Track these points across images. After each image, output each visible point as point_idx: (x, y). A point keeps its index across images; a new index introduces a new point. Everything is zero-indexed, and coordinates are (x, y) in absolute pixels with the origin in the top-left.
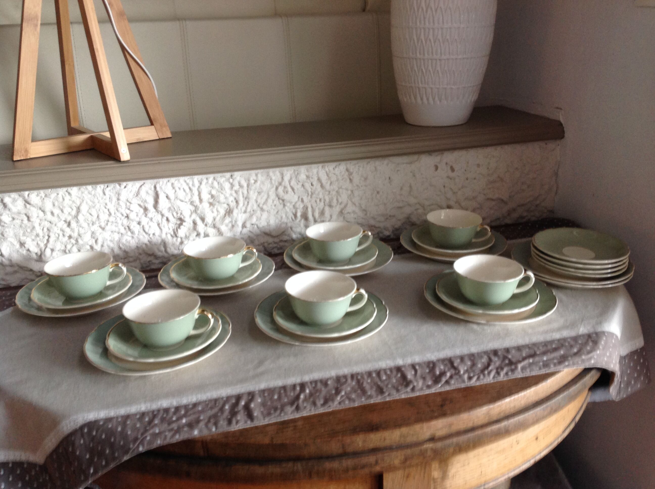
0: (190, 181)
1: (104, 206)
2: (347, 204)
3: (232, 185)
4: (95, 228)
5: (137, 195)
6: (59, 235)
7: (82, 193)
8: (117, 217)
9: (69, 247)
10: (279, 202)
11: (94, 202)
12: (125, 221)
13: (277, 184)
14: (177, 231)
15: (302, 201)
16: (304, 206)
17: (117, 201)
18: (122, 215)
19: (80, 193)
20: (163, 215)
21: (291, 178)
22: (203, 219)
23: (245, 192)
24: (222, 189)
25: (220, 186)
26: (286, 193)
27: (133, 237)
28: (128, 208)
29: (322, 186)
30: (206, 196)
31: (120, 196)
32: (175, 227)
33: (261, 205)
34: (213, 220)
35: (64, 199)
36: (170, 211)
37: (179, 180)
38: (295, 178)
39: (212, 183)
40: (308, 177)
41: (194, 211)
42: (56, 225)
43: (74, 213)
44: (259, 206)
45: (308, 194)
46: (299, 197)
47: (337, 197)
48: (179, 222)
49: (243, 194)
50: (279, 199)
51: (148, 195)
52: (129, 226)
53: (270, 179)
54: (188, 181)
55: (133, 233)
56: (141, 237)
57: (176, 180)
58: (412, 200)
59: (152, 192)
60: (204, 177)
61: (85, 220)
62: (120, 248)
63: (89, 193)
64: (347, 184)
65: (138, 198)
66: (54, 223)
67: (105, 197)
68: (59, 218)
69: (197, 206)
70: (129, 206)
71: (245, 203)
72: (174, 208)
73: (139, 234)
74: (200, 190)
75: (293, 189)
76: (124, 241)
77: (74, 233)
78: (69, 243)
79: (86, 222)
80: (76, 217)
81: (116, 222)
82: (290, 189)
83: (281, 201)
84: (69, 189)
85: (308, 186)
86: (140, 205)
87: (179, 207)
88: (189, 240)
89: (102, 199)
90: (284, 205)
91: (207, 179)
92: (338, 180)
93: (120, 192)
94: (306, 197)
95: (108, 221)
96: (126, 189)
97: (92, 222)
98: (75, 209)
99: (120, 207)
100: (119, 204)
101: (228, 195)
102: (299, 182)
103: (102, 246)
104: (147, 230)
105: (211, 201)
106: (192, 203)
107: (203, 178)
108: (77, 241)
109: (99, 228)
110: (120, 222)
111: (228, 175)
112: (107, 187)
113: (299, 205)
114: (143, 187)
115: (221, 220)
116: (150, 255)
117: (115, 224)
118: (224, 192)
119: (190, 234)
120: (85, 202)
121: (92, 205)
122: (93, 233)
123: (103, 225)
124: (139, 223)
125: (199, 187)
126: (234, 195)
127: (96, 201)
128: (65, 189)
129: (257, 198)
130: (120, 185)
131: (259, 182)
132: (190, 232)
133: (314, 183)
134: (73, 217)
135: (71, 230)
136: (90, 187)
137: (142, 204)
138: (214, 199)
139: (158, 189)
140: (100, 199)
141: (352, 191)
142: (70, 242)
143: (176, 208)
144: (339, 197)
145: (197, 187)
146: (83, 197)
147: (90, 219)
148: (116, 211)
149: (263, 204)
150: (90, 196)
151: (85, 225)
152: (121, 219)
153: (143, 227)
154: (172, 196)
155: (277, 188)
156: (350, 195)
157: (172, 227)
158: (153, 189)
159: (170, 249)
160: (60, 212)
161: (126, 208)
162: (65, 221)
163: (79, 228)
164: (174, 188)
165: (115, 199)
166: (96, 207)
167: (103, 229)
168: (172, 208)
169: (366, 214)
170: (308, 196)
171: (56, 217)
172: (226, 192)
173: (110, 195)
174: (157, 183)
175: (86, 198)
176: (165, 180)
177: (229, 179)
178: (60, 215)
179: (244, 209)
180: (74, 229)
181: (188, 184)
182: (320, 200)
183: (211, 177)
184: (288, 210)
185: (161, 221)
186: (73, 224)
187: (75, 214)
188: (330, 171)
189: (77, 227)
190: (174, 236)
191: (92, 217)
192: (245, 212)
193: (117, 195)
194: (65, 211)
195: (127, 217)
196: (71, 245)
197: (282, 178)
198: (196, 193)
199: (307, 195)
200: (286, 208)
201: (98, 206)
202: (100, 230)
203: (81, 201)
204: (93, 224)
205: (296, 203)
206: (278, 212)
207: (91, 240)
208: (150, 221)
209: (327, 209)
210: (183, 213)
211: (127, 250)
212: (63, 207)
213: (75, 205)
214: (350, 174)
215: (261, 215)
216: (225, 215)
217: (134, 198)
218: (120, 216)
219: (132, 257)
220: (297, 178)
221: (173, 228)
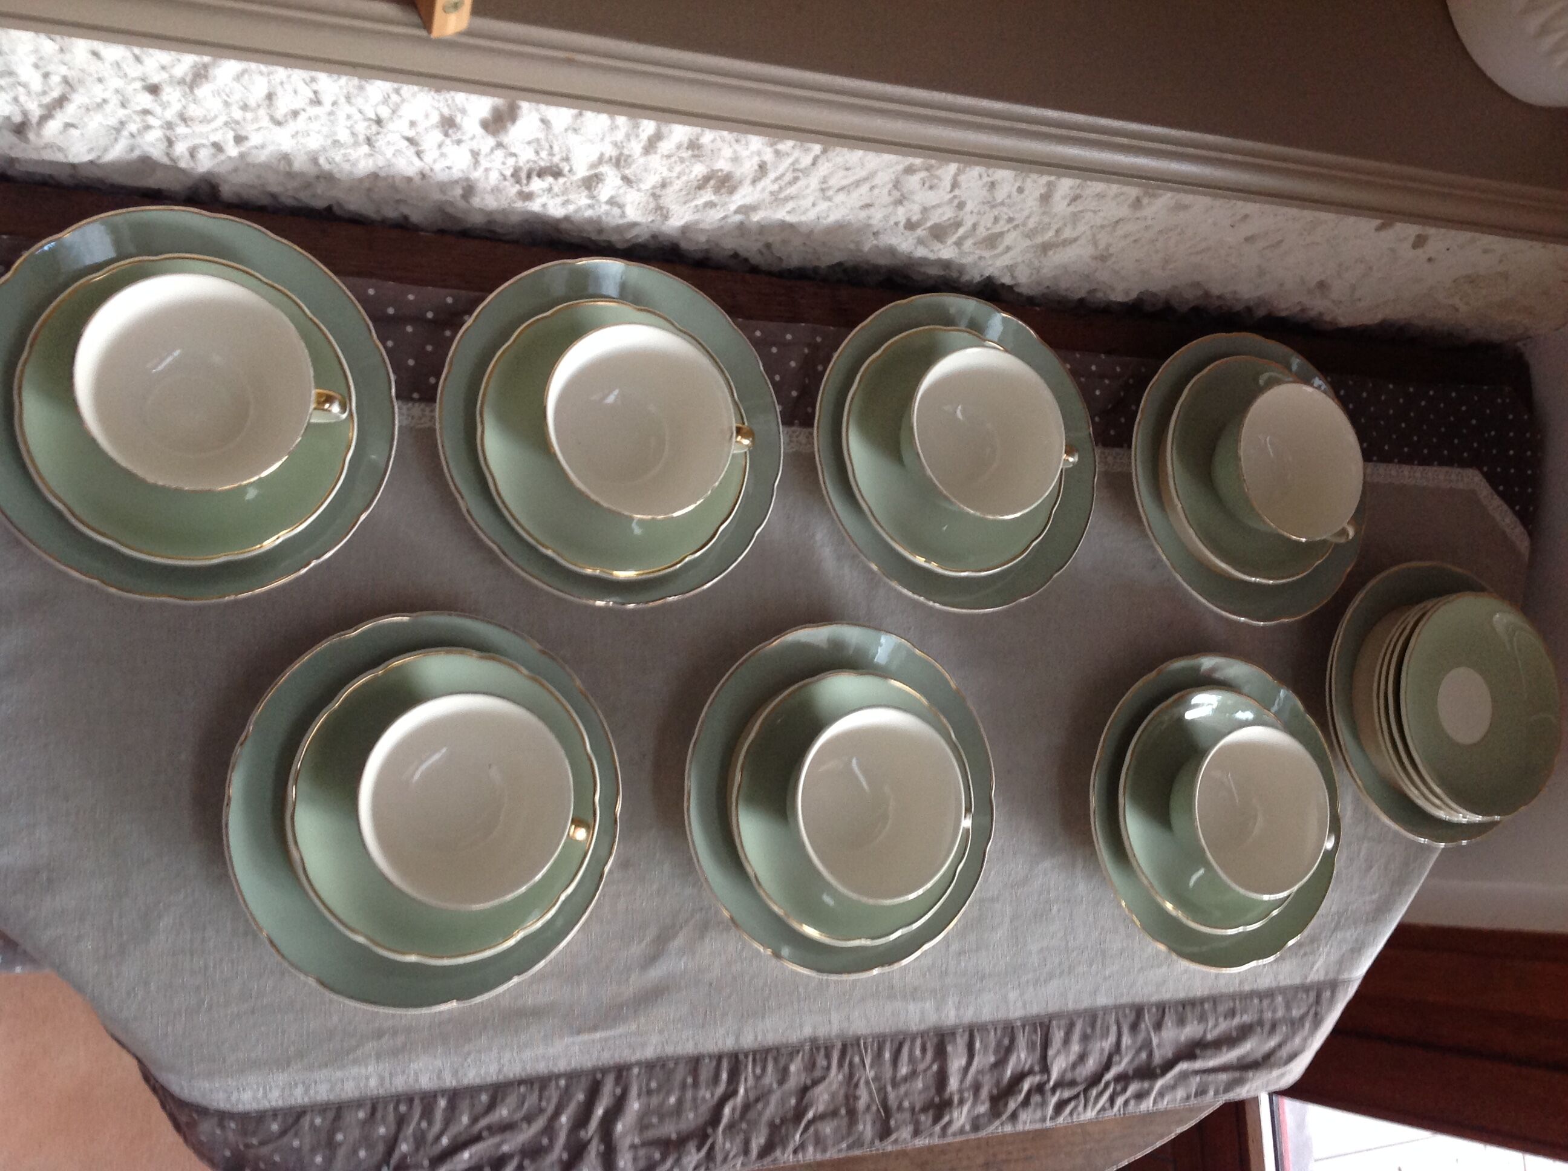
4: (250, 116)
6: (105, 101)
8: (337, 111)
9: (134, 126)
10: (889, 193)
12: (365, 126)
14: (529, 177)
15: (959, 208)
16: (957, 217)
18: (361, 114)
20: (502, 145)
22: (629, 180)
27: (371, 156)
28: (393, 106)
29: (1045, 199)
32: (525, 170)
33: (831, 191)
34: (661, 182)
36: (534, 145)
41: (614, 160)
42: (100, 80)
44: (823, 190)
45: (988, 202)
46: (954, 199)
47: (1065, 224)
49: (797, 163)
50: (895, 188)
52: (374, 137)
55: (376, 150)
56: (400, 162)
61: (217, 94)
62: (315, 164)
64: (1117, 210)
66: (96, 75)
68: (120, 69)
69: (629, 156)
71: (788, 174)
72: (552, 145)
73: (398, 156)
75: (956, 184)
76: (337, 155)
77: (165, 109)
78: (137, 120)
79: (220, 98)
80: (189, 84)
81: (330, 120)
82: (946, 183)
83: (896, 193)
85: (1006, 189)
87: (570, 148)
88: (553, 198)
90: (898, 202)
94: (977, 202)
95: (303, 111)
97: (242, 103)
101: (746, 154)
102: (989, 176)
103: (256, 149)
104: (428, 158)
105: (686, 153)
106: (617, 147)
108: (169, 125)
109: (263, 118)
110: (344, 123)
113: (944, 212)
115: (684, 193)
117: (324, 122)
118: (740, 146)
119: (565, 192)
122: (235, 122)
124: (411, 140)
126: (769, 157)
129: (831, 174)
133: (1027, 190)
134: (175, 81)
135: (156, 102)
137: (444, 111)
138: (697, 151)
141: (1114, 223)
142: (145, 120)
143: (556, 147)
144: (1068, 227)
147: (236, 96)
148: (342, 100)
149: (839, 190)
151: (214, 103)
152: (348, 118)
153: (421, 149)
155: (908, 172)
156: (1102, 228)
157: (514, 165)
159: (482, 199)
161: (384, 103)
163: (186, 104)
167: (279, 122)
168: (545, 144)
169: (1099, 261)
170: (982, 204)
171: (108, 65)
172: (746, 150)
178: (124, 65)
179: (773, 187)
180: (168, 101)
182: (1011, 220)
184: (900, 213)
185: (488, 151)
186: (171, 93)
189: (180, 101)
190: (513, 179)
191: (246, 92)
192: (773, 193)
195: (379, 122)
196: (144, 125)
199: (985, 201)
200: (901, 208)
202: (266, 123)
204: (244, 108)
205: (936, 206)
206: (867, 206)
207: (221, 132)
208: (449, 144)
209: (1012, 235)
211: (336, 173)
216: (704, 182)
218: (351, 112)
221: (518, 168)
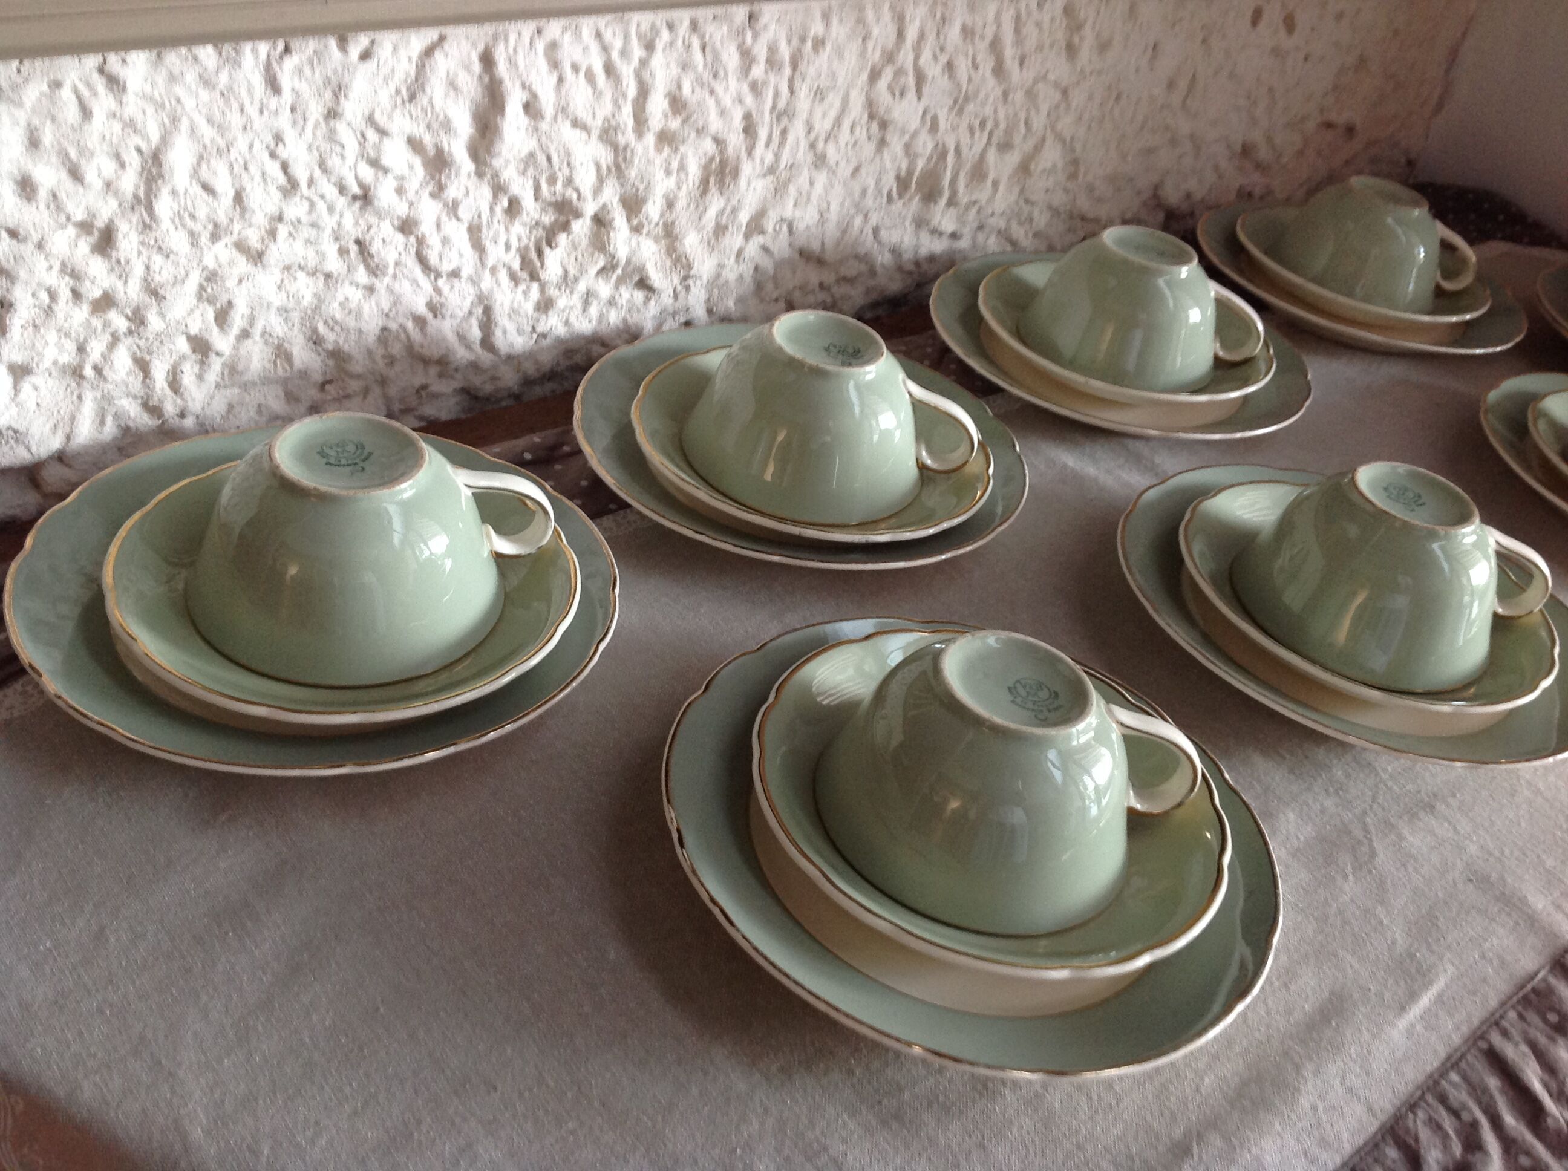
0: (614, 34)
1: (268, 147)
2: (1044, 139)
3: (747, 58)
4: (221, 253)
5: (412, 97)
6: (53, 296)
7: (172, 78)
8: (316, 199)
9: (96, 349)
10: (868, 131)
11: (221, 129)
12: (350, 221)
13: (877, 56)
14: (540, 253)
15: (934, 128)
16: (937, 145)
17: (321, 120)
18: (342, 189)
19: (161, 79)
20: (498, 189)
21: (922, 36)
22: (633, 204)
23: (784, 89)
24: (715, 76)
25: (709, 58)
26: (897, 94)
27: (370, 290)
28: (372, 154)
29: (999, 70)
30: (657, 106)
31: (342, 99)
32: (533, 239)
33: (820, 145)
34: (665, 206)
35: (86, 113)
36: (531, 171)
37: (577, 34)
38: (934, 34)
39: (688, 47)
40: (967, 32)
41: (612, 171)
42: (40, 246)
43: (130, 182)
44: (812, 146)
45: (955, 102)
46: (924, 113)
47: (1028, 110)
48: (548, 219)
49: (776, 94)
50: (871, 117)
51: (452, 93)
52: (367, 238)
53: (863, 34)
54: (608, 35)
55: (374, 271)
56: (404, 287)
57: (565, 29)
58: (1184, 127)
59: (470, 84)
60: (659, 18)
61: (178, 218)
62: (316, 341)
63: (206, 82)
64: (1059, 68)
65: (417, 112)
66: (35, 237)
67: (273, 103)
68: (59, 208)
69: (625, 149)
70: (378, 148)
72: (549, 159)
73: (400, 275)
74: (646, 76)
75: (920, 79)
76: (334, 309)
77: (126, 282)
78: (100, 328)
79: (184, 226)
80: (145, 202)
81: (314, 225)
82: (911, 81)
83: (875, 126)
84: (113, 61)
85: (963, 67)
86: (415, 144)
87: (568, 154)
88: (572, 292)
89: (261, 112)
90: (882, 143)
91: (671, 27)
92: (1040, 48)
93: (346, 79)
94: (946, 110)
95: (280, 218)
96: (370, 65)
97: (210, 227)
98: (133, 161)
99: (338, 149)
100: (332, 136)
101: (727, 101)
102: (942, 49)
103: (245, 334)
104: (433, 259)
105: (675, 124)
106: (608, 134)
107: (658, 23)
108: (138, 319)
109: (235, 253)
110: (329, 222)
111: (740, 13)
112: (287, 50)
113: (925, 143)
114: (438, 55)
115: (692, 207)
116: (426, 361)
117: (307, 232)
118: (719, 88)
119: (582, 270)
120: (184, 124)
121: (213, 140)
122: (212, 277)
123: (254, 237)
124: (406, 226)
125: (644, 63)
126: (749, 100)
127: (235, 119)
128: (92, 61)
129: (811, 112)
130: (343, 43)
131: (828, 47)
132: (580, 257)
133: (979, 59)
134: (127, 205)
135: (112, 269)
136: (207, 54)
137: (428, 140)
138: (684, 115)
139: (502, 68)
140: (252, 110)
141: (1065, 92)
142: (106, 324)
143: (555, 159)
144: (1033, 113)
145: (635, 62)
146: (178, 101)
147: (202, 213)
148: (317, 172)
149: (826, 141)
150: (204, 95)
151: (178, 241)
152: (331, 209)
153: (421, 242)
154: (548, 101)
155: (874, 76)
156: (1057, 107)
157: (519, 240)
158: (477, 67)
159: (505, 332)
160: (64, 175)
161: (363, 155)
162: (85, 227)
163: (149, 259)
164: (555, 65)
165: (315, 111)
166: (234, 154)
167: (257, 257)
168: (541, 158)
169: (1073, 176)
170: (951, 109)
171: (42, 206)
172: (727, 88)
173: (297, 94)
174: (495, 38)
175: (189, 103)
176: (527, 28)
177: (741, 32)
178: (62, 195)
179: (769, 158)
180: (128, 262)
181: (605, 49)
182: (983, 124)
183: (683, 17)
184: (888, 165)
185: (488, 211)
186: (128, 241)
187: (137, 187)
188: (1029, 14)
189: (140, 254)
190: (524, 275)
191: (210, 199)
192: (772, 170)
193: (328, 95)
194: (90, 175)
195: (365, 198)
196: (107, 338)
197: (901, 34)
198: (632, 91)
199: (952, 102)
200: (886, 155)
201: (242, 145)
202: (242, 265)
203: (166, 121)
204: (215, 237)
205: (915, 135)
206: (857, 170)
207: (198, 313)
208: (444, 218)
209: (992, 156)
210: (577, 181)
211: (346, 348)
212: (82, 151)
213: (137, 140)
214: (1075, 26)
215: (812, 184)
216: (705, 184)
217: (398, 111)
218: (331, 192)
219: (359, 377)
220: (942, 37)
221: (525, 241)
